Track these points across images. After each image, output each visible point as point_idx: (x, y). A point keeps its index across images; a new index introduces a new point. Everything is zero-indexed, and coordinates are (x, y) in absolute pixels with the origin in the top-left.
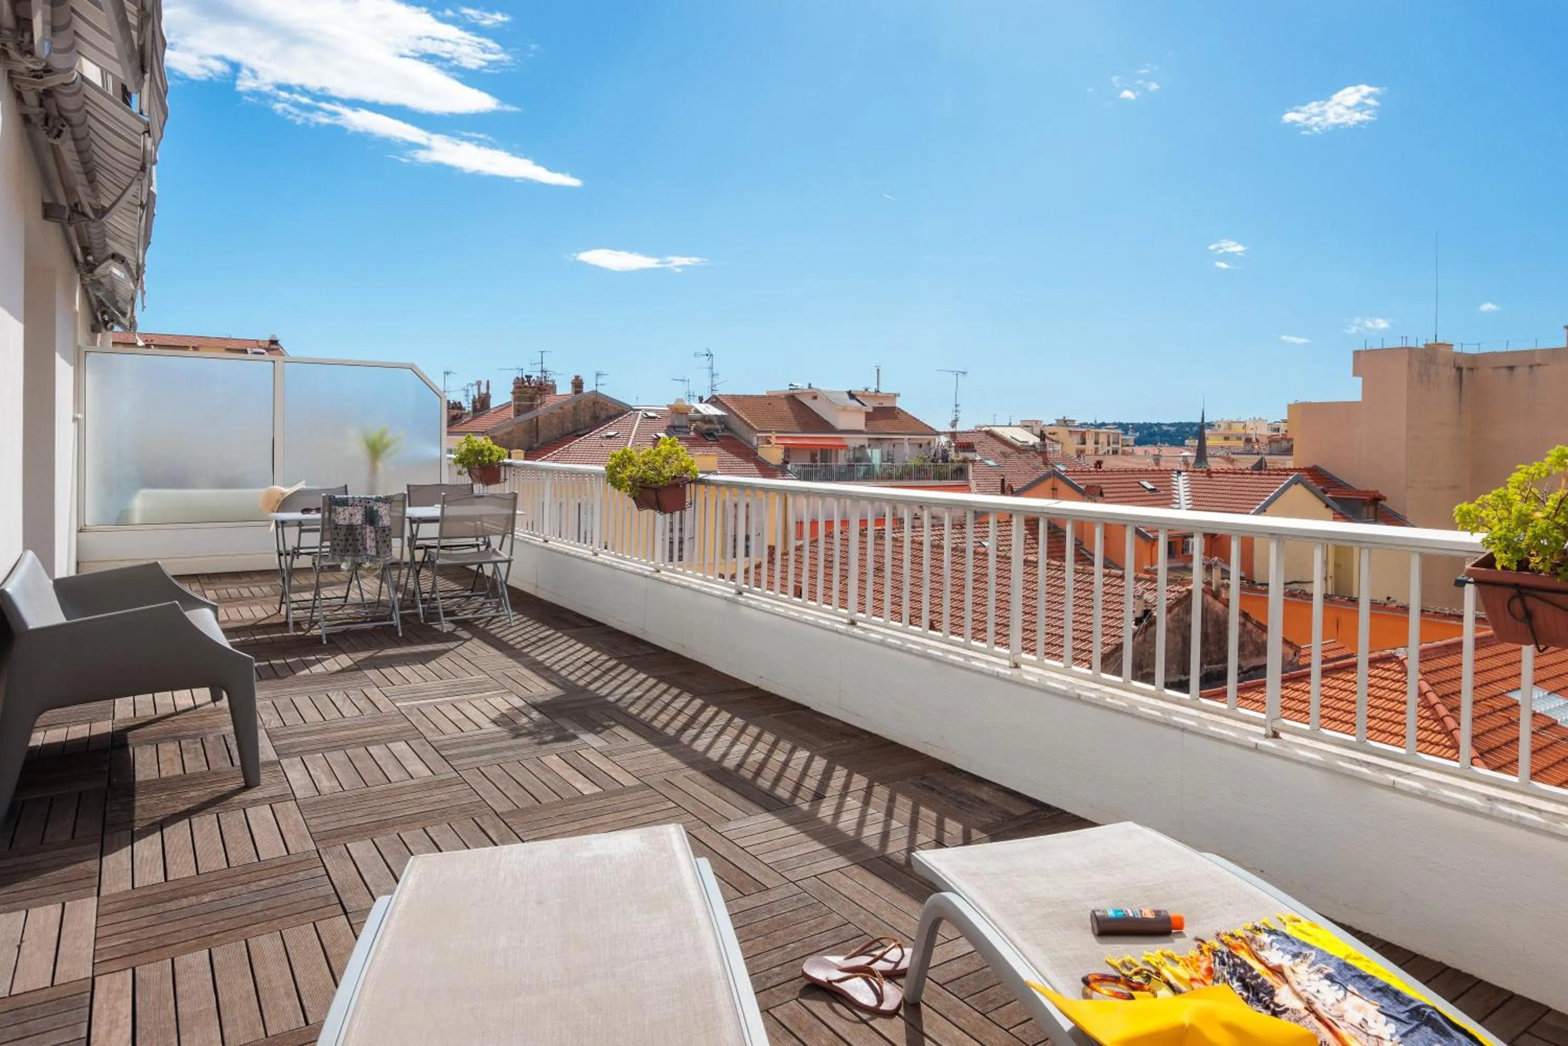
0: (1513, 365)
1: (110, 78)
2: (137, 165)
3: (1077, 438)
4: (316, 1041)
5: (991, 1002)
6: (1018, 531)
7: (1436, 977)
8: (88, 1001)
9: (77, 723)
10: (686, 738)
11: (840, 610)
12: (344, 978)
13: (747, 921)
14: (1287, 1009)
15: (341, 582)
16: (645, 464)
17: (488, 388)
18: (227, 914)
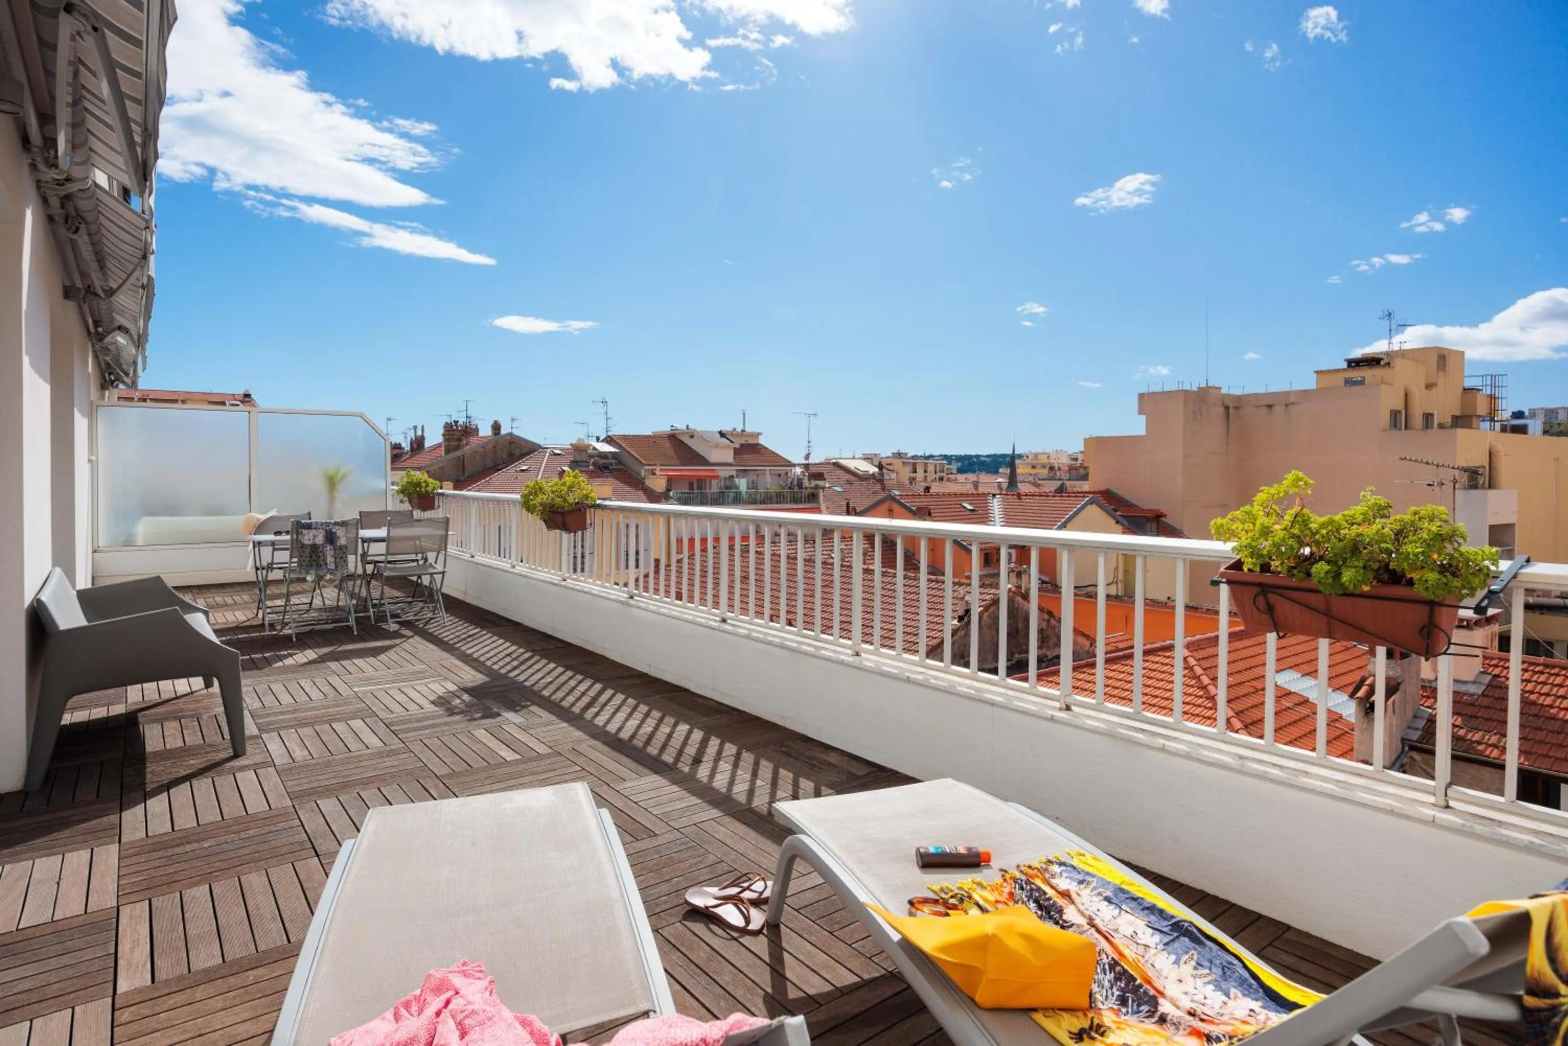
0: (1271, 403)
1: (115, 183)
2: (139, 254)
3: (909, 469)
4: (298, 955)
5: (837, 923)
6: (858, 546)
7: (1199, 901)
8: (114, 926)
9: (97, 706)
10: (589, 715)
11: (714, 610)
12: (319, 906)
13: (641, 860)
14: (1073, 925)
15: (304, 592)
16: (553, 492)
17: (423, 431)
18: (222, 857)
